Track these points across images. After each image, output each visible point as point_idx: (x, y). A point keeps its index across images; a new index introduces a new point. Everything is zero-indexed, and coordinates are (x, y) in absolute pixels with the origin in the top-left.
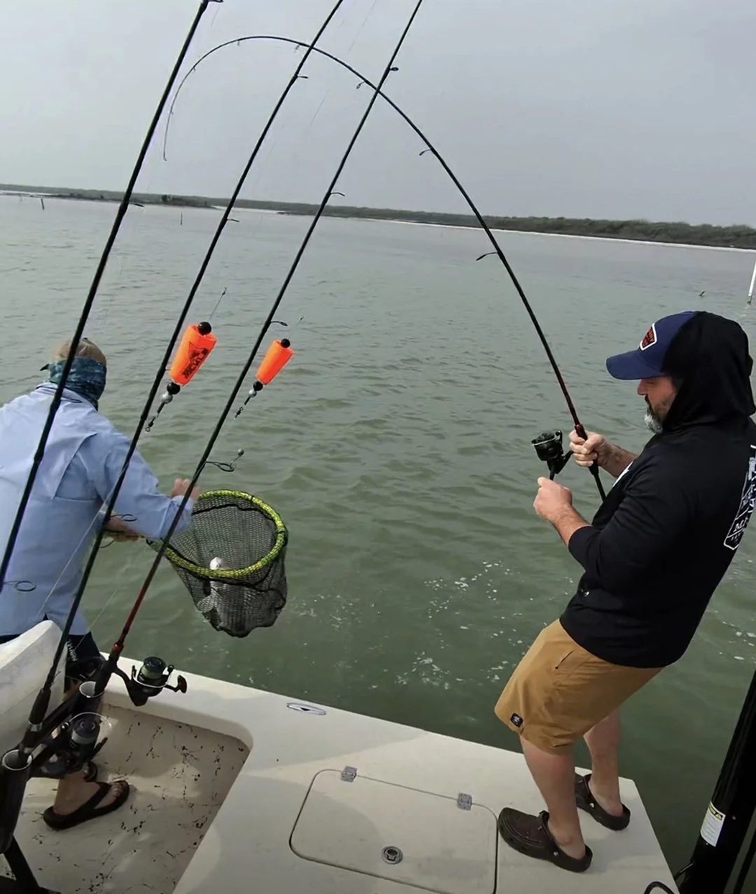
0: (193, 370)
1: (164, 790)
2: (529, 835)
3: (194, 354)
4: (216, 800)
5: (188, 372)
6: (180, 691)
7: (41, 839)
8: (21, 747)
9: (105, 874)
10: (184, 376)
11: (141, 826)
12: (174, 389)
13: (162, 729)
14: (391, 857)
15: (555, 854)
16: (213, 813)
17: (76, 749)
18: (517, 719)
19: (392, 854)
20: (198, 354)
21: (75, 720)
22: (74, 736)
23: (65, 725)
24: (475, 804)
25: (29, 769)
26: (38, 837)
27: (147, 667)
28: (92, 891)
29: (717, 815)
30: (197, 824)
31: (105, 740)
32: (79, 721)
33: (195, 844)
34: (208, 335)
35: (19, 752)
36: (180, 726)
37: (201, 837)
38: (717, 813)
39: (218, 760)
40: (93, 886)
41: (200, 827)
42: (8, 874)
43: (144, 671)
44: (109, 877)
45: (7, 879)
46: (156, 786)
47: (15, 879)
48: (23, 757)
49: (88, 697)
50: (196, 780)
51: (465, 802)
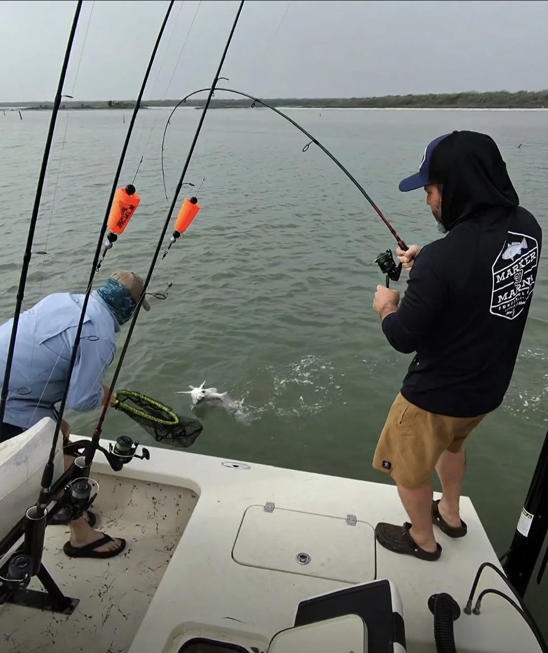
0: (125, 222)
1: (143, 527)
2: (396, 540)
3: (123, 210)
4: (179, 532)
5: (121, 224)
6: (145, 458)
7: (61, 565)
8: (37, 505)
9: (108, 585)
10: (118, 227)
11: (129, 553)
12: (113, 238)
13: (136, 487)
14: (303, 560)
15: (416, 550)
16: (177, 541)
17: (76, 503)
18: (386, 464)
19: (303, 558)
20: (126, 209)
21: (73, 484)
22: (74, 494)
23: (67, 488)
24: (358, 521)
25: (46, 518)
26: (60, 564)
27: (120, 444)
28: (100, 596)
29: (528, 516)
30: (168, 549)
31: (96, 495)
32: (76, 484)
33: (168, 561)
34: (133, 195)
35: (37, 507)
36: (149, 484)
37: (171, 556)
38: (527, 514)
39: (178, 505)
40: (100, 594)
41: (170, 550)
42: (42, 590)
43: (118, 446)
44: (111, 587)
45: (42, 593)
46: (137, 525)
47: (47, 592)
48: (40, 511)
49: (81, 467)
50: (164, 519)
51: (352, 520)
